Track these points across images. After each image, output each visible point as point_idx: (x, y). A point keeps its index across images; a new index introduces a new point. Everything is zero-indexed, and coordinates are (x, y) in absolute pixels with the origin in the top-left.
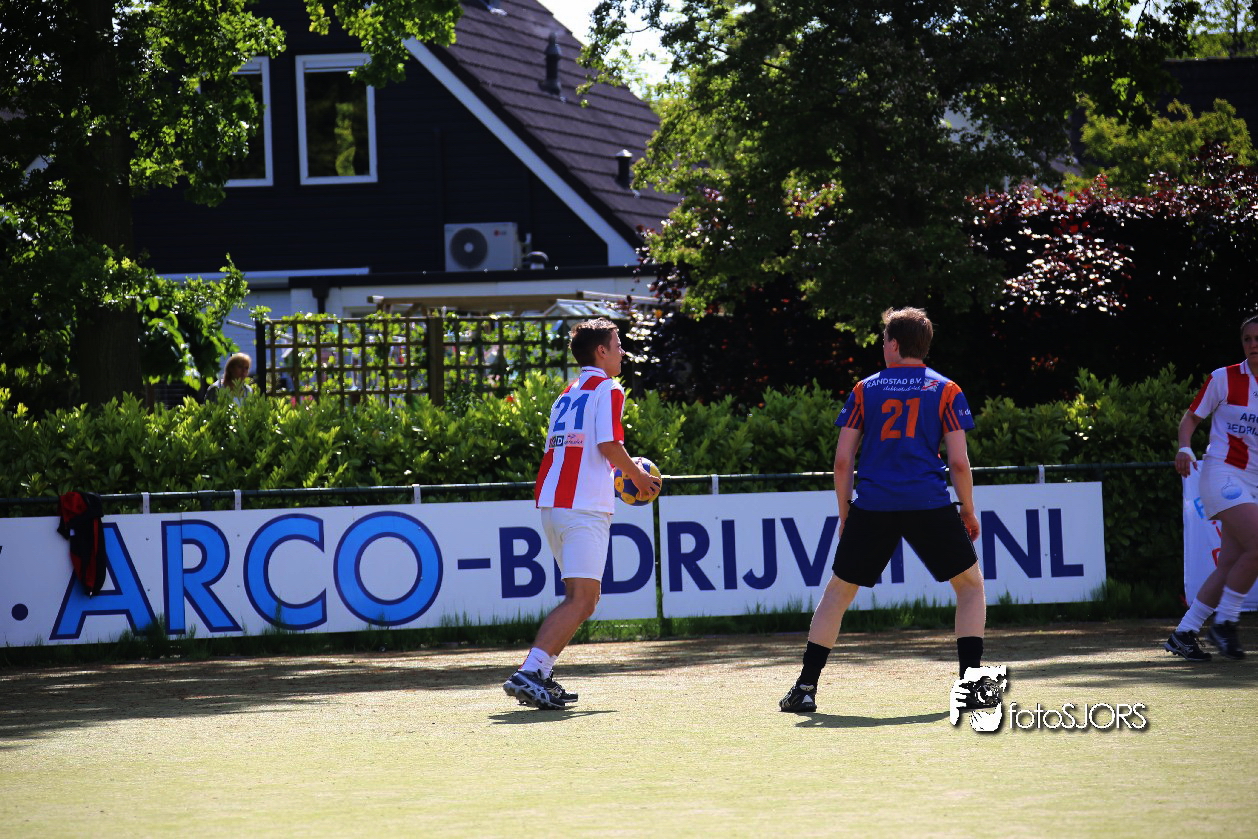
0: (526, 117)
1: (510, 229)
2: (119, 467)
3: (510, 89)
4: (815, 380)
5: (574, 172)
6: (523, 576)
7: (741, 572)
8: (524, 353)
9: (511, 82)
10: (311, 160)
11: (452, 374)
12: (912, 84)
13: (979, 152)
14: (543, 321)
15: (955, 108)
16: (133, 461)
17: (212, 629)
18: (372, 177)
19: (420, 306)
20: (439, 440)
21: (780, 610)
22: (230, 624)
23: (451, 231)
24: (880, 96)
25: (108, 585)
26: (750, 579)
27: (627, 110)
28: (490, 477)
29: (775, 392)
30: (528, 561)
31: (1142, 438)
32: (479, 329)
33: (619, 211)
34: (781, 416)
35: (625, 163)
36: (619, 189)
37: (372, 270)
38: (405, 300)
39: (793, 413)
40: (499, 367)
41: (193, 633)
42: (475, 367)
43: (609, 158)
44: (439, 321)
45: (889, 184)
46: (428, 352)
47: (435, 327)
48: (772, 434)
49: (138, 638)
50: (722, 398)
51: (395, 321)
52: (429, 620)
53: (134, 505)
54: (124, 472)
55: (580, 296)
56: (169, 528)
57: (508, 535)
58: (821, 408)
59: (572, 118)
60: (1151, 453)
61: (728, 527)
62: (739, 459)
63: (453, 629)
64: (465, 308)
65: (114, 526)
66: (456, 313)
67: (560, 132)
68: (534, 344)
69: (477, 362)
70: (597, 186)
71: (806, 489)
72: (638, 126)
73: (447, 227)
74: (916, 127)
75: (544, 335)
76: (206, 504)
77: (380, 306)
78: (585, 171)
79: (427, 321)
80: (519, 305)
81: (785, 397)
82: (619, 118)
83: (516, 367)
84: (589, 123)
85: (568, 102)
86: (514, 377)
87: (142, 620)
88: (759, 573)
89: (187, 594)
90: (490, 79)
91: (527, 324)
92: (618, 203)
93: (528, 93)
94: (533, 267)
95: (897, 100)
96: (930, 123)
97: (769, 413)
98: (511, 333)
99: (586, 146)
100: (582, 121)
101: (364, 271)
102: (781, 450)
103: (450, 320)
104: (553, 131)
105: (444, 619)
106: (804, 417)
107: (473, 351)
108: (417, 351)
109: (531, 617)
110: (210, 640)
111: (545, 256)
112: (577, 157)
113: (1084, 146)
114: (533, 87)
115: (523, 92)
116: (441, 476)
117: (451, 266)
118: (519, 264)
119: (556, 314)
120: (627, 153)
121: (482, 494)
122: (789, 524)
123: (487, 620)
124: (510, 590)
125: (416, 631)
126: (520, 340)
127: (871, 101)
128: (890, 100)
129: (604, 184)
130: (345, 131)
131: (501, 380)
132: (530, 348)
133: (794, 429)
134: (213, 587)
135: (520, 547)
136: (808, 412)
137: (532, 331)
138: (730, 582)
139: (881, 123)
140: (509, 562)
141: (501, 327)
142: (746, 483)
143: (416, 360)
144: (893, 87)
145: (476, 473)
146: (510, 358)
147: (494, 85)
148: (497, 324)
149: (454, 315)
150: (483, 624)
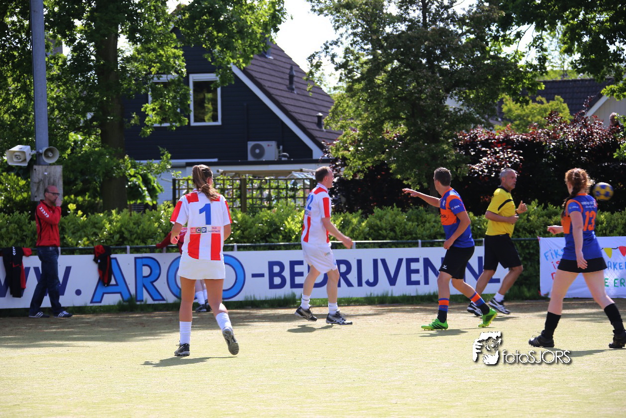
0: (281, 100)
1: (273, 144)
2: (118, 236)
3: (275, 88)
4: (395, 204)
5: (300, 122)
6: (277, 281)
7: (364, 280)
8: (279, 193)
9: (275, 85)
10: (195, 116)
11: (250, 201)
12: (434, 87)
13: (461, 115)
14: (286, 180)
15: (451, 97)
16: (123, 233)
17: (154, 300)
18: (219, 123)
19: (237, 174)
20: (244, 226)
21: (380, 295)
22: (161, 298)
23: (251, 144)
24: (421, 92)
25: (113, 282)
26: (368, 283)
27: (321, 97)
28: (264, 241)
29: (378, 209)
30: (279, 274)
31: (524, 229)
32: (261, 183)
33: (317, 137)
34: (381, 219)
35: (320, 118)
36: (318, 128)
37: (219, 160)
38: (232, 172)
39: (385, 217)
40: (269, 198)
41: (146, 301)
42: (259, 198)
43: (314, 116)
44: (245, 180)
45: (425, 126)
46: (241, 192)
47: (244, 182)
48: (377, 225)
49: (125, 303)
50: (357, 211)
51: (228, 179)
52: (240, 298)
53: (124, 251)
54: (120, 237)
55: (301, 171)
56: (137, 260)
57: (271, 264)
58: (396, 215)
59: (299, 100)
60: (528, 235)
61: (359, 262)
62: (364, 234)
63: (249, 301)
64: (256, 175)
65: (115, 259)
66: (253, 176)
67: (294, 106)
68: (283, 189)
69: (260, 196)
70: (308, 127)
71: (390, 247)
72: (326, 104)
73: (249, 143)
74: (436, 105)
75: (287, 185)
76: (152, 250)
77: (222, 174)
78: (304, 121)
79: (240, 180)
80: (277, 175)
81: (382, 211)
82: (318, 101)
83: (276, 198)
84: (306, 102)
85: (298, 94)
86: (274, 203)
87: (127, 296)
88: (371, 280)
89: (144, 286)
90: (266, 84)
91: (280, 181)
92: (316, 134)
93: (281, 90)
94: (283, 159)
95: (428, 94)
96: (441, 103)
97: (376, 217)
98: (274, 184)
99: (305, 111)
100: (303, 101)
101: (216, 160)
102: (380, 232)
103: (250, 179)
104: (292, 105)
105: (245, 297)
106: (390, 219)
107: (259, 192)
108: (236, 191)
109: (280, 297)
110: (153, 304)
111: (287, 154)
112: (301, 115)
113: (503, 113)
114: (284, 88)
115: (280, 90)
116: (246, 240)
117: (250, 158)
118: (277, 157)
119: (292, 177)
120: (320, 114)
121: (262, 248)
122: (383, 261)
123: (263, 298)
124: (272, 286)
125: (235, 302)
126: (277, 188)
127: (418, 94)
128: (425, 94)
129: (312, 127)
130: (209, 106)
131: (270, 203)
132: (281, 191)
133: (386, 224)
134: (155, 284)
135: (276, 269)
136: (391, 217)
137: (282, 184)
138: (360, 284)
139: (422, 103)
140: (272, 275)
141: (270, 182)
142: (366, 245)
143: (236, 195)
144: (426, 88)
145: (259, 239)
146: (273, 195)
147: (268, 87)
148: (268, 181)
149: (251, 177)
150: (261, 299)
